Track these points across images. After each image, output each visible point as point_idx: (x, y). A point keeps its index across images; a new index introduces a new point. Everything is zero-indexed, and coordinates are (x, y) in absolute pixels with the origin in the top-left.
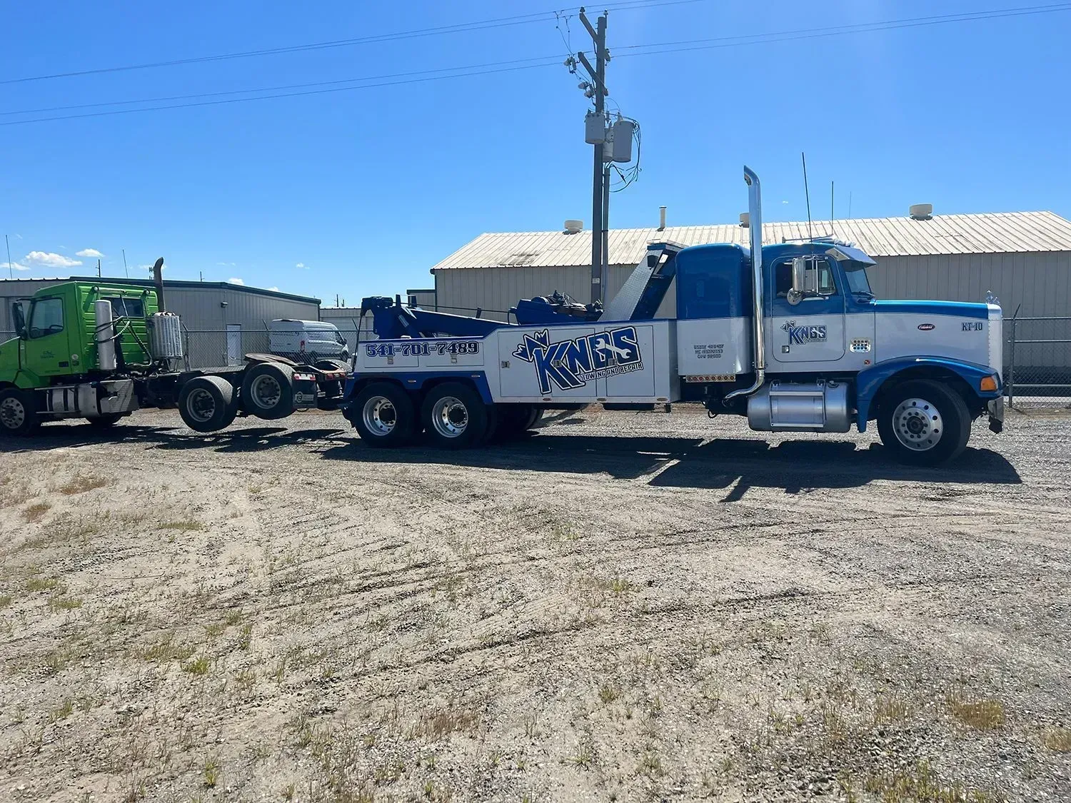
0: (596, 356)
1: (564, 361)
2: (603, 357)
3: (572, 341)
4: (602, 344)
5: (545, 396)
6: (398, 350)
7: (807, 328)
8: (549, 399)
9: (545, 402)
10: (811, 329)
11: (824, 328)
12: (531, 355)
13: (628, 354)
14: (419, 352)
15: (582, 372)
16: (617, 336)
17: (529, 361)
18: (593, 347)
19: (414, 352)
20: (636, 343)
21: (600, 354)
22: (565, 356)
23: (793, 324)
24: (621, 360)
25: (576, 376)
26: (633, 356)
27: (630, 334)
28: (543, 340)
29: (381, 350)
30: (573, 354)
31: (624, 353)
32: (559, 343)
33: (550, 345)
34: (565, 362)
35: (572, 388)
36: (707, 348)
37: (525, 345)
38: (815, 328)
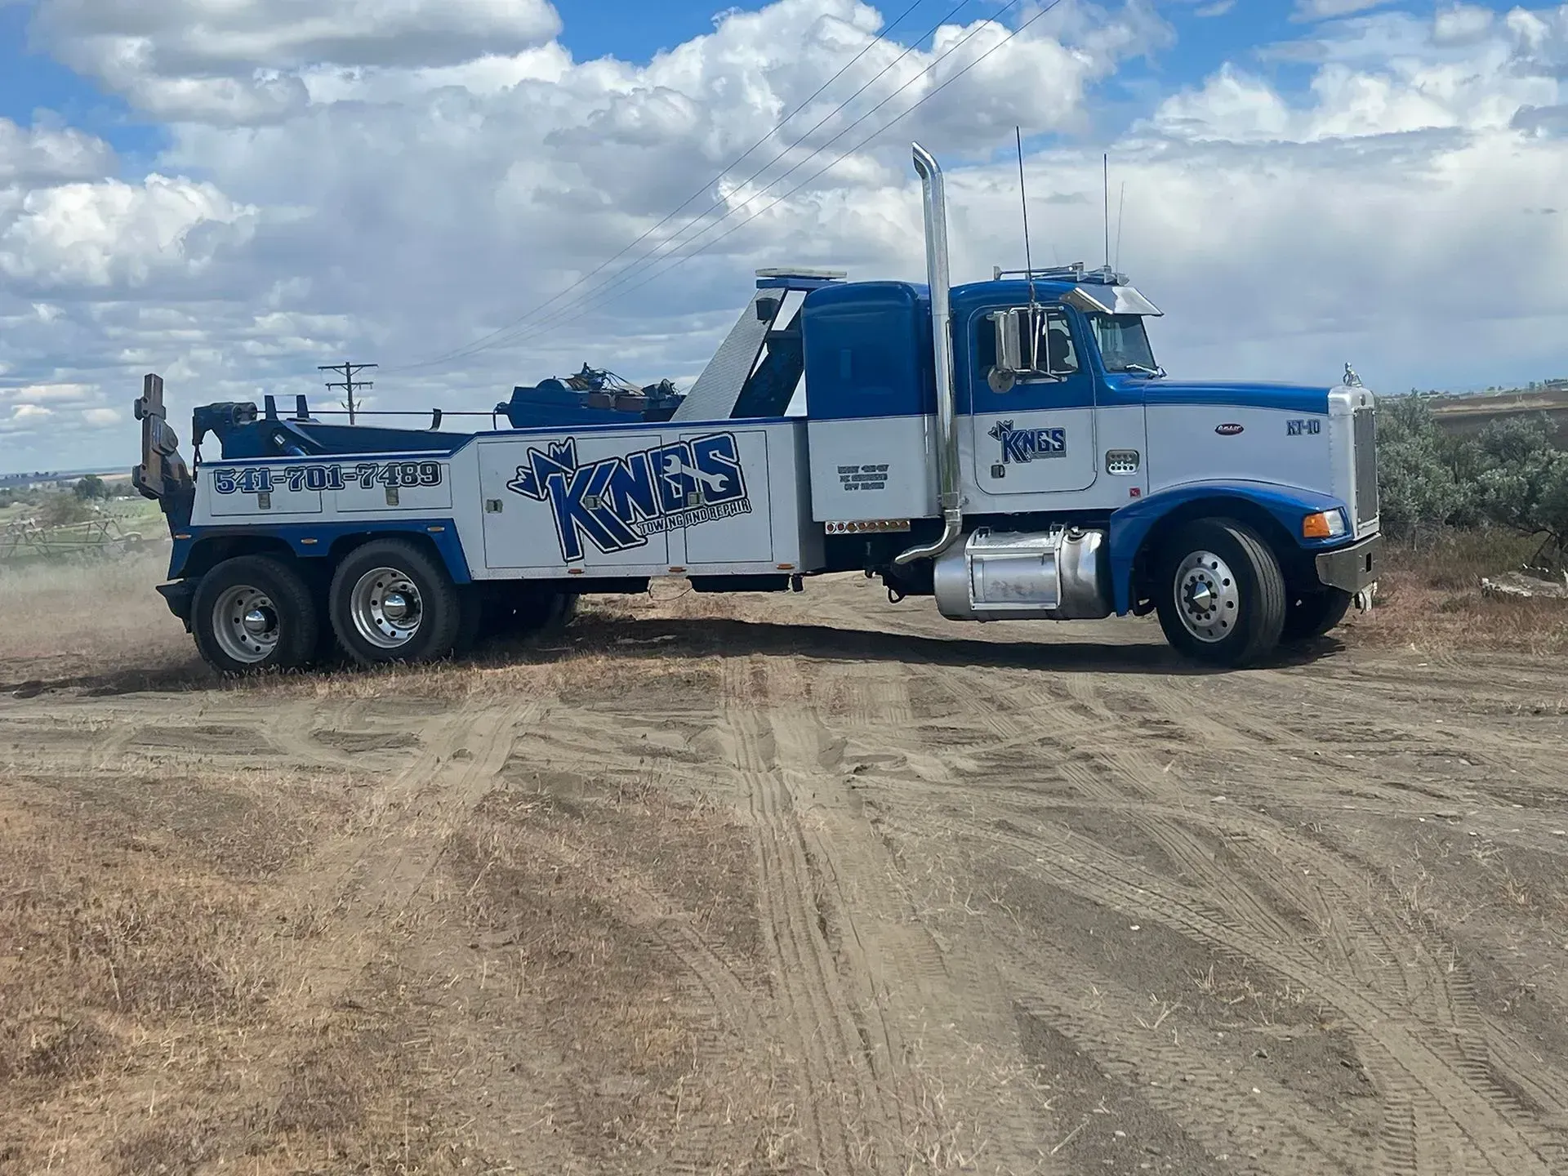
0: (665, 489)
1: (606, 498)
2: (677, 489)
3: (620, 460)
4: (675, 466)
5: (573, 566)
6: (279, 480)
7: (1032, 434)
8: (580, 572)
9: (572, 576)
10: (1040, 434)
11: (1061, 432)
12: (543, 487)
13: (722, 484)
14: (322, 484)
15: (640, 519)
16: (702, 449)
17: (539, 499)
18: (659, 471)
19: (311, 484)
20: (737, 463)
21: (673, 484)
22: (607, 489)
23: (1009, 427)
24: (711, 495)
25: (628, 525)
26: (733, 486)
27: (725, 446)
28: (566, 458)
29: (244, 480)
30: (621, 484)
31: (716, 481)
32: (596, 464)
33: (578, 467)
34: (608, 498)
35: (621, 549)
36: (861, 472)
37: (531, 469)
38: (1047, 432)
